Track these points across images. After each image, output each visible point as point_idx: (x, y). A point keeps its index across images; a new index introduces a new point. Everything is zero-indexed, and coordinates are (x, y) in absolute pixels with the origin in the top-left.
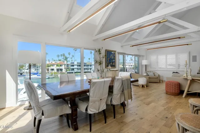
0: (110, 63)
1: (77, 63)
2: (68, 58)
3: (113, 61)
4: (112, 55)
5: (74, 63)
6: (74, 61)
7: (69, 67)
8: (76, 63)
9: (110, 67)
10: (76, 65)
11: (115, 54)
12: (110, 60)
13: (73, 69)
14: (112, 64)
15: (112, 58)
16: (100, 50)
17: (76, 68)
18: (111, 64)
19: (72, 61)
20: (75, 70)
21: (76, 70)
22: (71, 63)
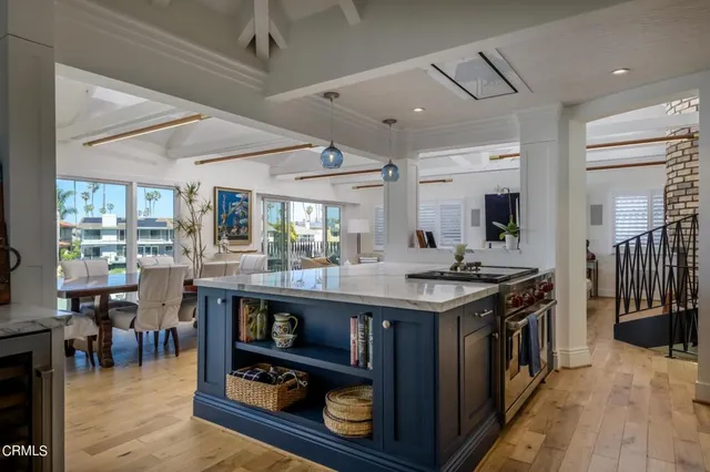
0: (230, 229)
1: (119, 220)
2: (69, 193)
3: (241, 221)
4: (236, 204)
5: (99, 220)
6: (103, 211)
7: (74, 238)
8: (109, 221)
9: (226, 241)
10: (109, 231)
11: (247, 200)
12: (229, 219)
13: (97, 251)
14: (238, 231)
15: (239, 211)
16: (193, 188)
17: (109, 248)
18: (234, 230)
19: (88, 209)
20: (104, 254)
21: (111, 257)
22: (86, 220)
